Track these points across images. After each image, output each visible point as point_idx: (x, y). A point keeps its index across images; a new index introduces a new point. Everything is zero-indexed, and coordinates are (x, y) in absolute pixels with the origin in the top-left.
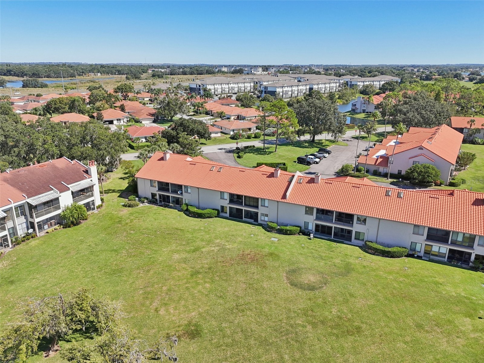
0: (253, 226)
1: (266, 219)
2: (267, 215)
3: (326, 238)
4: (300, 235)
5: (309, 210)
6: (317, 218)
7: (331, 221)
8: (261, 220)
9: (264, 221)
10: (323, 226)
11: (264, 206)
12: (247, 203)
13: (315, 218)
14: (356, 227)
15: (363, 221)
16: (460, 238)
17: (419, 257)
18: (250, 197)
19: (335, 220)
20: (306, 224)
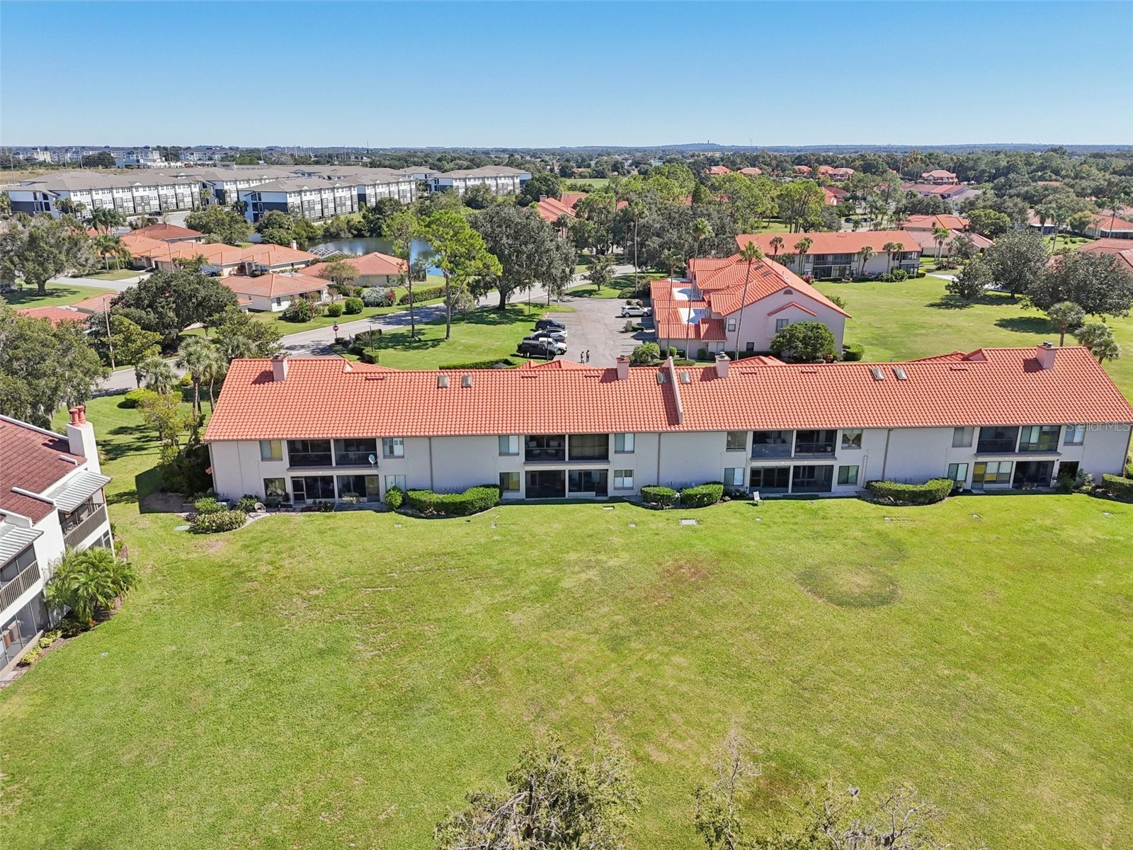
0: (605, 505)
1: (628, 482)
2: (629, 473)
3: (778, 495)
4: (725, 501)
5: (735, 441)
6: (756, 455)
7: (786, 455)
8: (615, 489)
9: (623, 488)
10: (769, 471)
11: (623, 452)
12: (576, 452)
13: (750, 456)
14: (843, 457)
15: (855, 440)
16: (1034, 438)
17: (967, 492)
18: (582, 436)
19: (796, 452)
20: (729, 472)
